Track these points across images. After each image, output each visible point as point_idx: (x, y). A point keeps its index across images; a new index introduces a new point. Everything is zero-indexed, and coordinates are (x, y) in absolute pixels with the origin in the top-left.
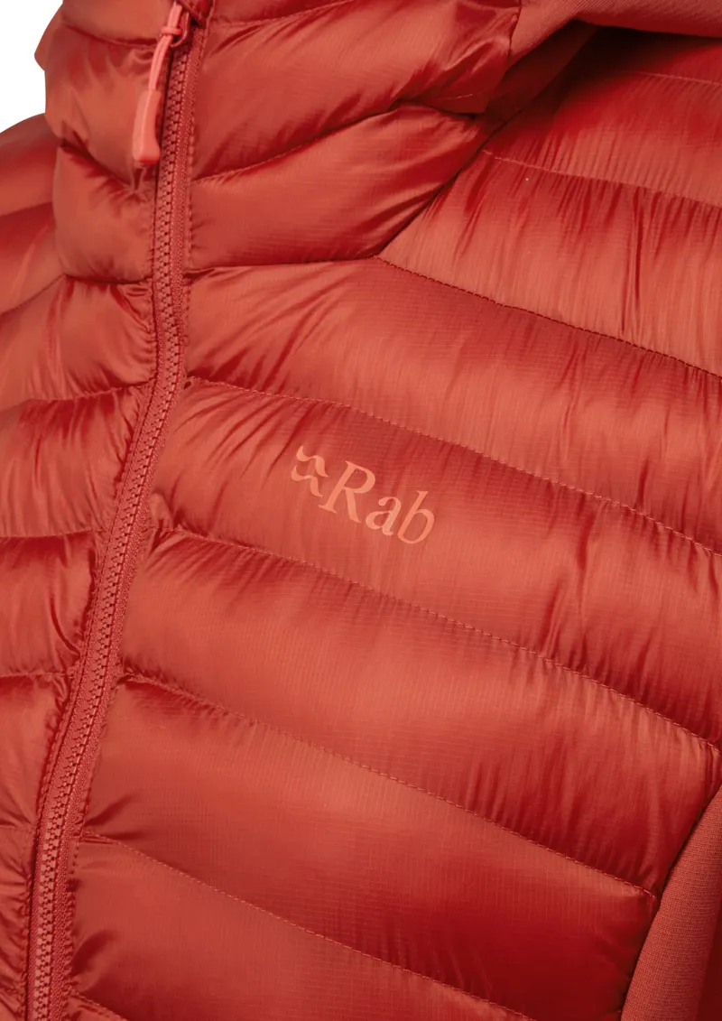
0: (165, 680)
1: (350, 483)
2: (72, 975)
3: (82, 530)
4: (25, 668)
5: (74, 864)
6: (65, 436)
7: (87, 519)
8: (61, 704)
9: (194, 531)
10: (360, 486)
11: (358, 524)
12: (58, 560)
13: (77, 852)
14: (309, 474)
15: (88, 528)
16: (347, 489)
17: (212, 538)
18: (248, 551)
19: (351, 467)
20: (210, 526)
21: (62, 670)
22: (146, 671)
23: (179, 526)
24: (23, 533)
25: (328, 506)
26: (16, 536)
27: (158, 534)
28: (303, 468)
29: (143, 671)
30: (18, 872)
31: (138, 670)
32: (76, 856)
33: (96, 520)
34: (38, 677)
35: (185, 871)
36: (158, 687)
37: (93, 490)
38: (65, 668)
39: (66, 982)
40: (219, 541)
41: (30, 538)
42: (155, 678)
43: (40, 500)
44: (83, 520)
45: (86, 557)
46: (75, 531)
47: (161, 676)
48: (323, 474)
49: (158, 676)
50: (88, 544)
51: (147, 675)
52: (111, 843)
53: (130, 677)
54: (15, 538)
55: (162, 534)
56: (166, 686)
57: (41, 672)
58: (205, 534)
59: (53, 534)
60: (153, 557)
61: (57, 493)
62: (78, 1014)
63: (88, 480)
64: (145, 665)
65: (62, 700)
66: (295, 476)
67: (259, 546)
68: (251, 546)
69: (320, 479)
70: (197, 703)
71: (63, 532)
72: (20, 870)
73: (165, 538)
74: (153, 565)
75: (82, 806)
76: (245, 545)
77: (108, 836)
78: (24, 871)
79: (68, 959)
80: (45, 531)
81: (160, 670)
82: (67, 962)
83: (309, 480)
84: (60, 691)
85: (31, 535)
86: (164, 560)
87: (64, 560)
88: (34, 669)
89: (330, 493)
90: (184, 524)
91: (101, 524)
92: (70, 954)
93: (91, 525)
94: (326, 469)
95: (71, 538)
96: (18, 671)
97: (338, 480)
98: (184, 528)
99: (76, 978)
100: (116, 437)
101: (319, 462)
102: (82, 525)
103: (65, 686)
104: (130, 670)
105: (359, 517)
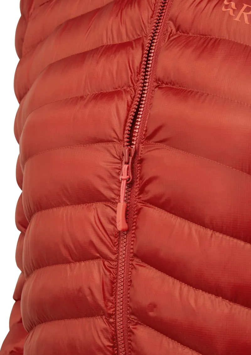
0: (174, 85)
1: (245, 11)
2: (139, 195)
3: (139, 37)
4: (119, 87)
5: (141, 154)
6: (131, 6)
7: (141, 33)
8: (132, 98)
9: (184, 33)
10: (249, 12)
11: (249, 24)
12: (131, 49)
13: (142, 149)
14: (229, 8)
15: (141, 36)
16: (244, 13)
17: (191, 34)
18: (205, 37)
19: (245, 6)
20: (190, 30)
21: (132, 86)
22: (166, 82)
23: (178, 32)
24: (117, 42)
25: (237, 19)
26: (114, 43)
27: (170, 34)
28: (227, 6)
29: (165, 83)
30: (118, 159)
31: (163, 83)
32: (142, 151)
33: (144, 32)
34: (124, 90)
35: (183, 150)
36: (171, 87)
37: (143, 21)
38: (134, 85)
39: (136, 198)
40: (193, 35)
41: (120, 44)
42: (169, 84)
43: (123, 30)
44: (139, 33)
45: (141, 45)
46: (136, 38)
47: (172, 83)
48: (235, 8)
49: (171, 84)
50: (141, 41)
51: (167, 84)
52: (155, 144)
53: (159, 85)
54: (114, 44)
55: (171, 35)
56: (174, 87)
57: (125, 88)
58: (188, 34)
59: (128, 41)
60: (168, 43)
61: (129, 26)
62: (141, 209)
63: (141, 18)
64: (165, 81)
65: (132, 96)
66: (224, 9)
67: (209, 35)
68: (206, 35)
69: (234, 10)
70: (186, 90)
71: (132, 39)
72: (119, 158)
73: (172, 36)
74: (168, 45)
75: (144, 133)
76: (204, 35)
77: (154, 142)
78: (120, 158)
79: (137, 189)
80: (125, 39)
81: (172, 81)
82: (137, 190)
83: (229, 11)
84: (132, 93)
85: (120, 42)
86: (173, 42)
87: (133, 48)
88: (123, 87)
89: (238, 15)
90: (180, 30)
91: (146, 33)
92: (139, 187)
93: (142, 35)
94: (236, 6)
95: (135, 41)
96: (116, 89)
97: (241, 10)
98: (180, 32)
99: (140, 196)
100: (151, 3)
101: (233, 4)
102: (139, 35)
103: (133, 91)
104: (160, 83)
105: (249, 23)
